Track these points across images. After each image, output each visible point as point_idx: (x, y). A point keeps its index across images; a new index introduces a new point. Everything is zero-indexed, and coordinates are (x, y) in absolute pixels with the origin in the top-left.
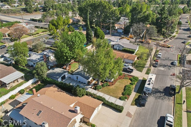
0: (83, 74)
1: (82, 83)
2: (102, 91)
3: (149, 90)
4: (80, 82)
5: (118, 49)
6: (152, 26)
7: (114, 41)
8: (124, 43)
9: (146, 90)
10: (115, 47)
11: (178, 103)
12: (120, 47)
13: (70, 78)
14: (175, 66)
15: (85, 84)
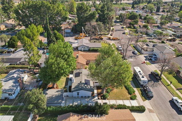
0: (84, 87)
1: (85, 97)
2: (112, 99)
3: (146, 83)
4: (82, 97)
5: (83, 50)
6: (99, 23)
7: (74, 43)
8: (87, 43)
9: (144, 83)
10: (79, 49)
11: (167, 85)
12: (84, 48)
13: (67, 96)
14: (136, 55)
15: (89, 97)
